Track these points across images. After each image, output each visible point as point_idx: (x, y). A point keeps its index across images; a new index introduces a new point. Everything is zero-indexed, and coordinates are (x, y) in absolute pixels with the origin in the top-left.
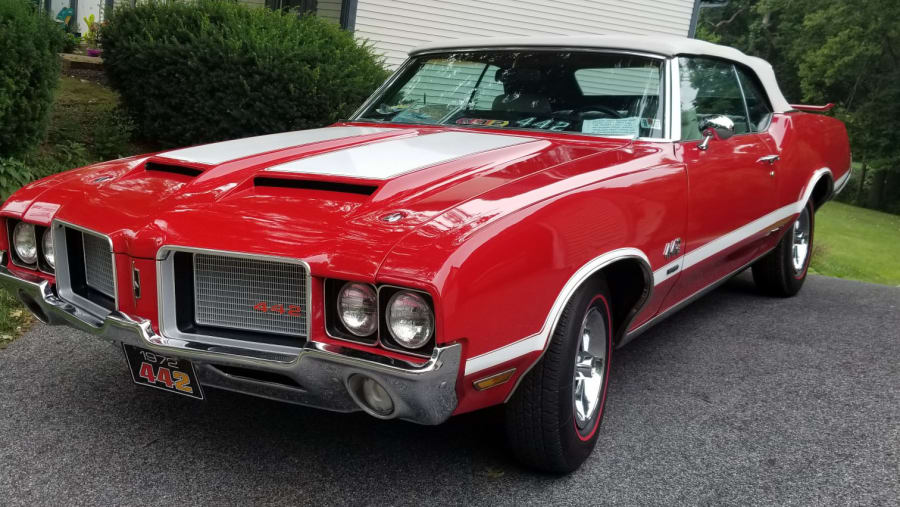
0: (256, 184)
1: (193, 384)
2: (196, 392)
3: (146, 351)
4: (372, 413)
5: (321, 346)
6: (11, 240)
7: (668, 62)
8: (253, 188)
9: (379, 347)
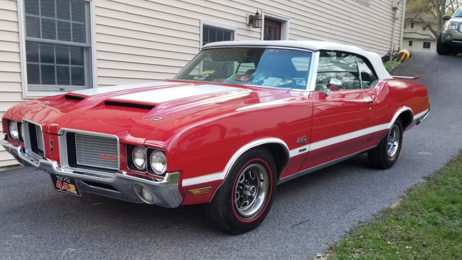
0: (105, 105)
1: (76, 190)
2: (78, 194)
3: (58, 175)
4: (146, 202)
5: (124, 173)
6: (9, 129)
7: (314, 53)
8: (104, 106)
9: (147, 174)
